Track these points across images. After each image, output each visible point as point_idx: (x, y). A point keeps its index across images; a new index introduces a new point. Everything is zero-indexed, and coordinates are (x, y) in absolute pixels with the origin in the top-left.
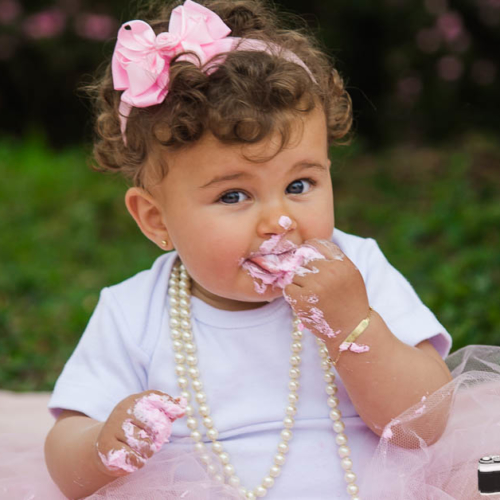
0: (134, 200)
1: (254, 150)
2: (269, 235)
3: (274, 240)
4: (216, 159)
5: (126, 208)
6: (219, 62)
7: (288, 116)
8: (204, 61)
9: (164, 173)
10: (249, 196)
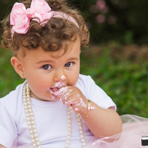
0: (14, 61)
1: (55, 54)
2: (57, 81)
3: (59, 83)
4: (42, 56)
5: (11, 62)
6: (46, 22)
7: (68, 42)
8: (41, 21)
9: (24, 55)
10: (52, 67)
